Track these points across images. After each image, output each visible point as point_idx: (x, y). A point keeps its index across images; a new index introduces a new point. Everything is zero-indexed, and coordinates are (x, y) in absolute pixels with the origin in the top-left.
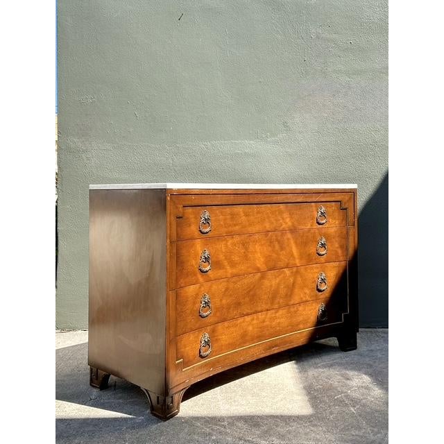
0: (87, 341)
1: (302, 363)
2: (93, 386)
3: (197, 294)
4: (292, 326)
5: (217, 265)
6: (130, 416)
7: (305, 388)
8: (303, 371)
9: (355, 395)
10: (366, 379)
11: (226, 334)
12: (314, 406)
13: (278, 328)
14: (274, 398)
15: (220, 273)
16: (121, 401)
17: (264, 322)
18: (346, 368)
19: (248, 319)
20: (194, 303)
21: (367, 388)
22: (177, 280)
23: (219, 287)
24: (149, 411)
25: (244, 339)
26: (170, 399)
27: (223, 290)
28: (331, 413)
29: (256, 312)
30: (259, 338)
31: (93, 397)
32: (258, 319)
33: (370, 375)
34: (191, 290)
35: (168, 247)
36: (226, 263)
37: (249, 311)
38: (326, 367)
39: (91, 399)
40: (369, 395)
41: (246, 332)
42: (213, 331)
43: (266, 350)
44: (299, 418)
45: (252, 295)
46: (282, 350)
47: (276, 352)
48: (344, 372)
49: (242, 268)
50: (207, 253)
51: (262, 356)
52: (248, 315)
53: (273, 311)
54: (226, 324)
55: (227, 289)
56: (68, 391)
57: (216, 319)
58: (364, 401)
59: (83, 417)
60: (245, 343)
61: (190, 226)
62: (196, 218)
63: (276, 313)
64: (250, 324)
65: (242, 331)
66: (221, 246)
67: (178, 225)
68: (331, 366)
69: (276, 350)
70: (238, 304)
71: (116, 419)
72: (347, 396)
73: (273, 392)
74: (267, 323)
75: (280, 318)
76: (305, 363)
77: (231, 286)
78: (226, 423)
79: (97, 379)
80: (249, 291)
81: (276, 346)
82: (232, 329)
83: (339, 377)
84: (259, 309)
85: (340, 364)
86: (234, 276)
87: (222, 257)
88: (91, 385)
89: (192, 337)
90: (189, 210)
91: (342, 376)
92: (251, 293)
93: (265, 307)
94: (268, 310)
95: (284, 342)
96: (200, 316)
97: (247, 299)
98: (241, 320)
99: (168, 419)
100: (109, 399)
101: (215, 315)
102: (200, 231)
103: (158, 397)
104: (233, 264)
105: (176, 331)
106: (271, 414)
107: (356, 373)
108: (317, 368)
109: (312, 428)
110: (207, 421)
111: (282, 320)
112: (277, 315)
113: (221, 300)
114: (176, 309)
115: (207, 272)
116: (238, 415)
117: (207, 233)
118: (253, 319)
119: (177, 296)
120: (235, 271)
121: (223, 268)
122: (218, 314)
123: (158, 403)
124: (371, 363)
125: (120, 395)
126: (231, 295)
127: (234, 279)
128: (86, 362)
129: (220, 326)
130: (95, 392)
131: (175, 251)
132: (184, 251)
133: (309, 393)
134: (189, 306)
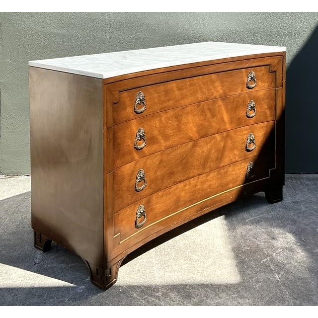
0: (30, 190)
1: (231, 217)
2: (37, 248)
3: (133, 172)
4: (222, 186)
5: (152, 140)
6: (72, 285)
7: (233, 250)
8: (231, 228)
9: (279, 258)
10: (291, 238)
11: (160, 203)
12: (242, 272)
13: (209, 190)
14: (204, 262)
15: (155, 147)
16: (63, 265)
17: (196, 186)
18: (272, 225)
19: (180, 185)
20: (130, 180)
21: (291, 250)
22: (114, 162)
23: (153, 161)
24: (89, 279)
25: (177, 204)
26: (109, 270)
27: (157, 163)
28: (258, 281)
29: (189, 178)
30: (191, 201)
31: (37, 261)
32: (190, 184)
33: (294, 233)
34: (127, 168)
35: (105, 133)
36: (160, 138)
37: (182, 179)
38: (253, 224)
39: (36, 264)
40: (293, 258)
41: (179, 197)
42: (149, 202)
43: (197, 212)
44: (227, 288)
45: (184, 163)
46: (213, 209)
47: (207, 212)
48: (270, 229)
49: (175, 139)
50: (142, 130)
51: (194, 218)
52: (180, 182)
53: (204, 175)
54: (160, 194)
55: (161, 162)
56: (14, 253)
57: (151, 191)
58: (288, 266)
59: (28, 286)
60: (178, 208)
61: (126, 108)
62: (131, 100)
63: (207, 176)
64: (182, 190)
65: (175, 197)
66: (156, 122)
67: (114, 110)
68: (257, 222)
69: (206, 211)
70: (171, 174)
71: (58, 289)
72: (272, 260)
73: (204, 254)
74: (199, 187)
75: (212, 180)
76: (234, 219)
77: (165, 158)
78: (160, 294)
79: (40, 242)
80: (182, 160)
81: (207, 206)
82: (166, 197)
83: (266, 236)
84: (191, 175)
85: (266, 220)
86: (167, 148)
87: (156, 132)
88: (35, 246)
89: (128, 211)
90: (125, 94)
91: (268, 235)
92: (184, 161)
93: (196, 172)
94: (199, 175)
95: (214, 201)
96: (136, 190)
97: (180, 168)
98: (174, 188)
99: (107, 289)
100: (52, 263)
101: (150, 187)
102: (136, 112)
103: (97, 269)
104: (166, 137)
105: (113, 208)
106: (202, 282)
107: (281, 231)
108: (244, 224)
109: (240, 300)
110: (143, 291)
111: (213, 182)
112: (208, 178)
113: (156, 173)
114: (113, 189)
115: (142, 149)
116: (171, 283)
117: (142, 112)
118: (186, 185)
119: (114, 176)
120: (168, 143)
121: (158, 143)
122: (153, 186)
123: (97, 274)
124: (295, 217)
125: (62, 258)
126: (165, 167)
127: (168, 151)
128: (29, 216)
129: (154, 197)
130: (39, 254)
131: (111, 136)
132: (120, 134)
133: (237, 256)
134: (125, 184)
